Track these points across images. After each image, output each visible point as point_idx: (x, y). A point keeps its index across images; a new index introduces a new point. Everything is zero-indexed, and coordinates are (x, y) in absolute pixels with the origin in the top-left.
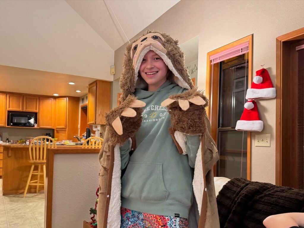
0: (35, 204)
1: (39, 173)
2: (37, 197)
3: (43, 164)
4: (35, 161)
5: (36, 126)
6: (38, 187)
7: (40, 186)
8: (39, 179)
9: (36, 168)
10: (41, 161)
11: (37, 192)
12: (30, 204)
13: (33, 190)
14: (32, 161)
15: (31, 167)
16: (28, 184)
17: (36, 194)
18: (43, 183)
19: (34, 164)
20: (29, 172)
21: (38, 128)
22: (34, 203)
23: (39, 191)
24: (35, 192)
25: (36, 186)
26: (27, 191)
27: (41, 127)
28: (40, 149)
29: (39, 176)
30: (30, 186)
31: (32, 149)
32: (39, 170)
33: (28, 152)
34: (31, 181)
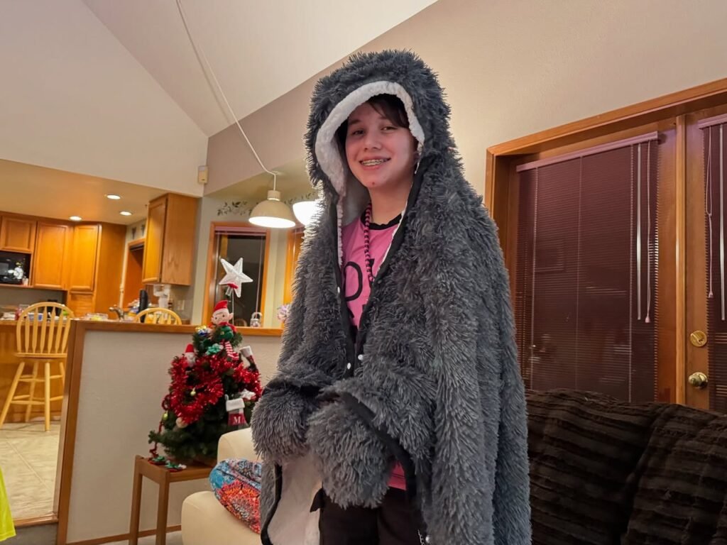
0: (25, 441)
1: (33, 380)
2: (26, 429)
3: (44, 360)
4: (27, 353)
5: (26, 283)
6: (29, 410)
7: (33, 406)
8: (32, 393)
9: (28, 370)
10: (41, 354)
11: (27, 420)
12: (15, 442)
13: (17, 417)
14: (20, 354)
15: (17, 366)
16: (9, 401)
17: (23, 425)
18: (44, 401)
19: (24, 361)
20: (13, 378)
21: (30, 286)
22: (23, 440)
23: (31, 418)
24: (23, 421)
25: (25, 407)
26: (6, 419)
27: (37, 285)
28: (40, 329)
29: (33, 386)
30: (12, 406)
31: (23, 328)
32: (35, 373)
33: (12, 335)
34: (15, 395)
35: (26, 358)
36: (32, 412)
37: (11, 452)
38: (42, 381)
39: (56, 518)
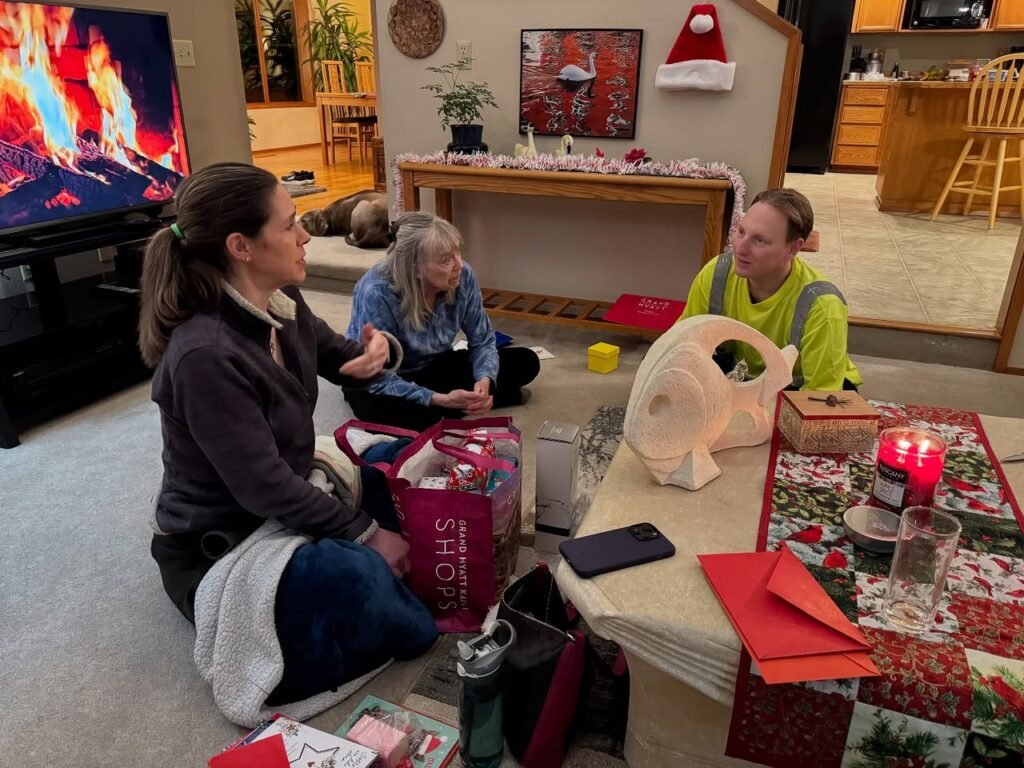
0: (962, 239)
1: (981, 162)
2: (964, 224)
3: (999, 137)
4: (979, 127)
5: (984, 25)
6: (970, 201)
7: (976, 196)
8: (977, 178)
9: (976, 150)
10: (998, 128)
11: (966, 213)
12: (950, 238)
13: (954, 208)
14: (970, 127)
15: (964, 144)
16: (949, 187)
17: (961, 219)
18: (991, 191)
19: (974, 137)
20: (956, 159)
21: (989, 30)
22: (959, 236)
23: (971, 210)
24: (960, 213)
25: (965, 196)
26: (942, 208)
27: (1000, 26)
28: (1001, 92)
29: (979, 171)
30: (950, 192)
31: (979, 92)
32: (985, 153)
33: (962, 103)
34: (956, 180)
35: (976, 133)
36: (973, 204)
37: (947, 249)
38: (994, 164)
39: (998, 336)
